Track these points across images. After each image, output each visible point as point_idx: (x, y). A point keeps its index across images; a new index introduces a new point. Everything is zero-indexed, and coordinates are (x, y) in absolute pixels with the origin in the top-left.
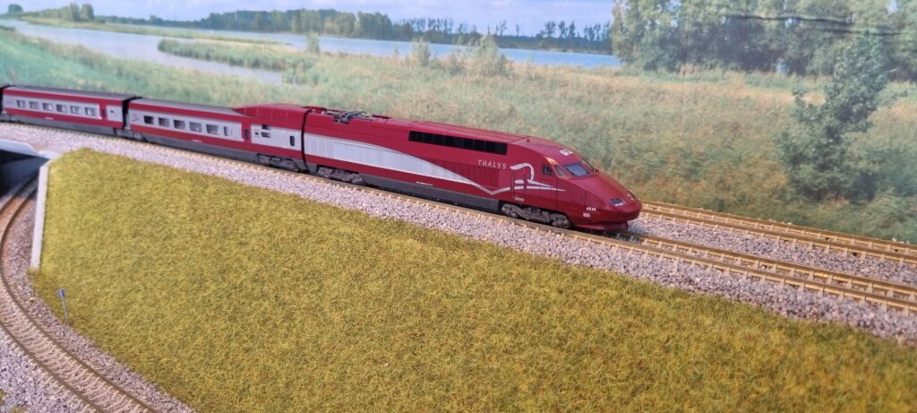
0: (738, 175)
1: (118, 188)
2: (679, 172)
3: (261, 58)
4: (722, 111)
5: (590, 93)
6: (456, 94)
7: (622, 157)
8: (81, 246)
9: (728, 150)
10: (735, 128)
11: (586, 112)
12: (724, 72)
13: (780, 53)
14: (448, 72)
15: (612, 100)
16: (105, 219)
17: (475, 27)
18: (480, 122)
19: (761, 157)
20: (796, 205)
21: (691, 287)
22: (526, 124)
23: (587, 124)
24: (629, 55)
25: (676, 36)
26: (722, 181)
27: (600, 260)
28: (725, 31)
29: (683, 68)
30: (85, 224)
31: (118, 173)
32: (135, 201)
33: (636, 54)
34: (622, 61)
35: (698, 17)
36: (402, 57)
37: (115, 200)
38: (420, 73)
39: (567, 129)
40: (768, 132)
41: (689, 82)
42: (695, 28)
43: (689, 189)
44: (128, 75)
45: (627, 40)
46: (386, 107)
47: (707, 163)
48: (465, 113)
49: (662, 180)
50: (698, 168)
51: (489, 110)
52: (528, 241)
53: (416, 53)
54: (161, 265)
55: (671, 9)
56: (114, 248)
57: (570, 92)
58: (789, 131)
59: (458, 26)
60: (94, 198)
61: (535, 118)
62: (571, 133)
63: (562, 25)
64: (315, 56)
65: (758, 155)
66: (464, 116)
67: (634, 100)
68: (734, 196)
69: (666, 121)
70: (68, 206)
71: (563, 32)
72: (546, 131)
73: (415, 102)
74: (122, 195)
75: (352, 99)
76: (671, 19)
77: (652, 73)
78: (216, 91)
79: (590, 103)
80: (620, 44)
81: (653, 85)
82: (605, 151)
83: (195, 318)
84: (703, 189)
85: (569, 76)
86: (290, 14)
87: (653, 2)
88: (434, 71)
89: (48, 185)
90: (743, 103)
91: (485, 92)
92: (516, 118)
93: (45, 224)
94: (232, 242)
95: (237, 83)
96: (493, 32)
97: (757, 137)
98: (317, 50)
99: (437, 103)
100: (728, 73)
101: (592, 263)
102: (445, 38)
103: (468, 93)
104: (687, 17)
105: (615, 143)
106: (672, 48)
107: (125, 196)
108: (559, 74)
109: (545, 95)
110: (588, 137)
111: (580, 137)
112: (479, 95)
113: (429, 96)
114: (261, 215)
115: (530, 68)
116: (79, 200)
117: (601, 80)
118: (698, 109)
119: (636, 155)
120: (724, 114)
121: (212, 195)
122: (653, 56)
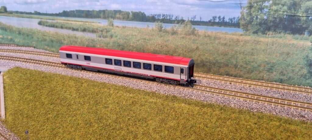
0: (287, 70)
1: (39, 84)
2: (265, 69)
3: (86, 28)
4: (283, 48)
5: (230, 42)
6: (173, 42)
7: (243, 64)
9: (285, 61)
10: (288, 54)
11: (228, 48)
12: (284, 36)
13: (306, 28)
14: (170, 34)
15: (239, 44)
16: (35, 97)
17: (182, 17)
18: (184, 52)
19: (297, 64)
20: (310, 80)
21: (304, 119)
22: (203, 53)
23: (228, 53)
24: (247, 29)
25: (266, 22)
26: (282, 72)
27: (264, 109)
28: (285, 21)
29: (268, 33)
30: (25, 100)
31: (38, 78)
32: (49, 90)
33: (250, 27)
34: (244, 30)
35: (275, 15)
36: (150, 28)
37: (39, 89)
38: (158, 34)
39: (220, 54)
40: (301, 55)
41: (270, 38)
42: (274, 19)
43: (269, 75)
44: (24, 34)
45: (246, 23)
46: (143, 46)
47: (276, 66)
49: (258, 72)
50: (273, 68)
51: (188, 47)
52: (231, 102)
53: (157, 27)
54: (69, 117)
55: (264, 12)
56: (42, 110)
57: (222, 41)
58: (308, 55)
59: (175, 17)
60: (27, 89)
61: (207, 51)
62: (222, 56)
63: (219, 17)
64: (112, 27)
65: (296, 63)
66: (177, 50)
67: (248, 44)
68: (286, 77)
69: (261, 51)
70: (15, 92)
71: (220, 20)
72: (211, 55)
73: (155, 45)
74: (41, 87)
75: (128, 44)
76: (264, 16)
77: (256, 35)
79: (230, 45)
80: (243, 24)
82: (235, 62)
84: (275, 75)
85: (221, 36)
86: (100, 12)
87: (257, 10)
88: (164, 33)
89: (4, 83)
90: (292, 45)
91: (186, 41)
92: (199, 50)
93: (5, 100)
94: (101, 106)
95: (75, 37)
96: (190, 19)
97: (296, 57)
98: (113, 25)
99: (165, 45)
100: (286, 35)
101: (262, 111)
102: (170, 21)
103: (179, 41)
104: (271, 15)
105: (240, 60)
106: (264, 26)
107: (44, 88)
108: (217, 35)
109: (211, 42)
110: (229, 57)
111: (226, 57)
112: (183, 42)
113: (162, 42)
114: (111, 95)
115: (205, 32)
116: (21, 89)
117: (235, 37)
118: (274, 47)
119: (248, 64)
120: (283, 49)
121: (86, 87)
122: (256, 29)
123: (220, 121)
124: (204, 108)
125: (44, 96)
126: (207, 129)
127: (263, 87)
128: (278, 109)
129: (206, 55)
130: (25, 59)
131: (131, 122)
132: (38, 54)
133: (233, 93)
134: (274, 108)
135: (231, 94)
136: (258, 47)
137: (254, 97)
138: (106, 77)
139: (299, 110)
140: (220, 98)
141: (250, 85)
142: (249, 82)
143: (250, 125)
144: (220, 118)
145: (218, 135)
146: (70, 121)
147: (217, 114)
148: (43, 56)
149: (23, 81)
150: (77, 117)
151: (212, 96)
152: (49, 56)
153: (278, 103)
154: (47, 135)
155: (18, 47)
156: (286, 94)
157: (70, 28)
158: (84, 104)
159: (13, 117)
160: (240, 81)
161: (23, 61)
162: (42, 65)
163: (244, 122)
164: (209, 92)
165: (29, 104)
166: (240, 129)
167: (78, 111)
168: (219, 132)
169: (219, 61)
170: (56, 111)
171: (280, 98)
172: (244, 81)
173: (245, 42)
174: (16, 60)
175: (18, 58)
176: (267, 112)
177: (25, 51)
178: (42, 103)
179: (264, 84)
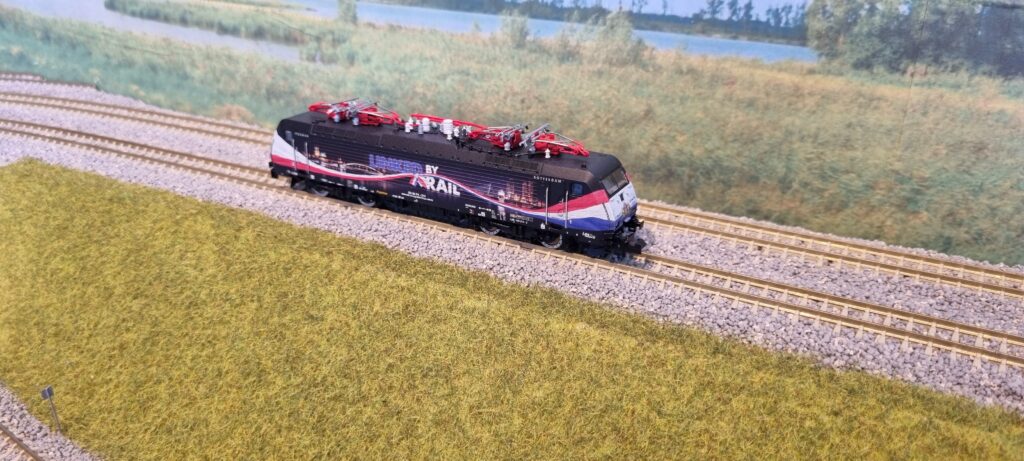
0: (972, 205)
1: (98, 224)
2: (893, 200)
3: (266, 26)
4: (963, 127)
5: (768, 94)
6: (565, 88)
7: (810, 178)
8: (48, 306)
9: (966, 176)
10: (979, 148)
11: (758, 119)
12: (971, 76)
14: (555, 57)
15: (800, 105)
16: (84, 268)
18: (601, 125)
19: (1012, 187)
21: (1019, 405)
22: (670, 131)
23: (760, 134)
24: (832, 49)
25: (905, 27)
26: (948, 215)
27: (874, 358)
28: (979, 23)
29: (911, 69)
30: (52, 276)
31: (94, 202)
32: (129, 247)
33: (843, 43)
34: (820, 55)
36: (485, 35)
37: (96, 242)
38: (513, 57)
39: (730, 139)
41: (917, 88)
42: (934, 18)
43: (903, 221)
44: (60, 40)
45: (832, 28)
46: (459, 98)
47: (932, 191)
48: (578, 112)
49: (865, 209)
50: (919, 197)
51: (615, 110)
52: (755, 327)
53: (508, 30)
54: (190, 345)
56: (105, 313)
57: (738, 92)
60: (58, 238)
61: (683, 123)
62: (736, 145)
63: (733, 3)
64: (350, 27)
65: (1008, 184)
66: (577, 116)
67: (833, 107)
68: (967, 232)
69: (878, 135)
70: (20, 247)
71: (734, 13)
73: (502, 94)
74: (104, 234)
75: (407, 87)
76: (900, 4)
77: (865, 72)
78: (197, 67)
79: (767, 107)
80: (819, 32)
81: (864, 89)
82: (784, 170)
83: (259, 428)
84: (924, 223)
85: (738, 71)
88: (534, 56)
90: (995, 118)
91: (610, 87)
92: (654, 122)
95: (230, 58)
96: (626, 8)
97: (1009, 161)
98: (354, 20)
99: (537, 98)
100: (977, 79)
101: (863, 364)
102: (555, 12)
103: (585, 86)
105: (800, 160)
106: (898, 41)
107: (112, 238)
108: (723, 68)
109: (700, 94)
110: (762, 151)
111: (749, 150)
112: (600, 90)
113: (524, 87)
114: (335, 276)
115: (680, 57)
116: (37, 239)
117: (787, 79)
118: (928, 122)
119: (830, 176)
120: (965, 130)
121: (251, 242)
122: (868, 50)
123: (708, 393)
124: (654, 342)
125: (111, 267)
126: (660, 422)
127: (877, 268)
128: (924, 362)
129: (681, 139)
130: (58, 130)
131: (395, 378)
132: (105, 114)
133: (767, 287)
134: (908, 357)
135: (756, 293)
136: (871, 118)
137: (841, 308)
138: (324, 209)
139: (1003, 368)
140: (714, 308)
141: (830, 259)
142: (827, 247)
143: (815, 418)
144: (709, 383)
145: (698, 446)
146: (192, 360)
147: (701, 367)
148: (121, 120)
149: (46, 211)
150: (217, 347)
151: (689, 300)
152: (141, 120)
153: (927, 338)
154: (117, 403)
155: (45, 84)
156: (958, 299)
157: (210, 25)
158: (243, 303)
159: (13, 333)
160: (793, 240)
161: (51, 139)
162: (114, 155)
163: (793, 404)
164: (680, 281)
165: (63, 290)
166: (778, 428)
167: (222, 327)
168: (700, 435)
169: (726, 164)
170: (149, 321)
171: (937, 315)
172: (810, 241)
173: (823, 97)
174: (30, 134)
175: (36, 126)
176: (884, 370)
177: (64, 100)
178: (106, 289)
179: (882, 258)
